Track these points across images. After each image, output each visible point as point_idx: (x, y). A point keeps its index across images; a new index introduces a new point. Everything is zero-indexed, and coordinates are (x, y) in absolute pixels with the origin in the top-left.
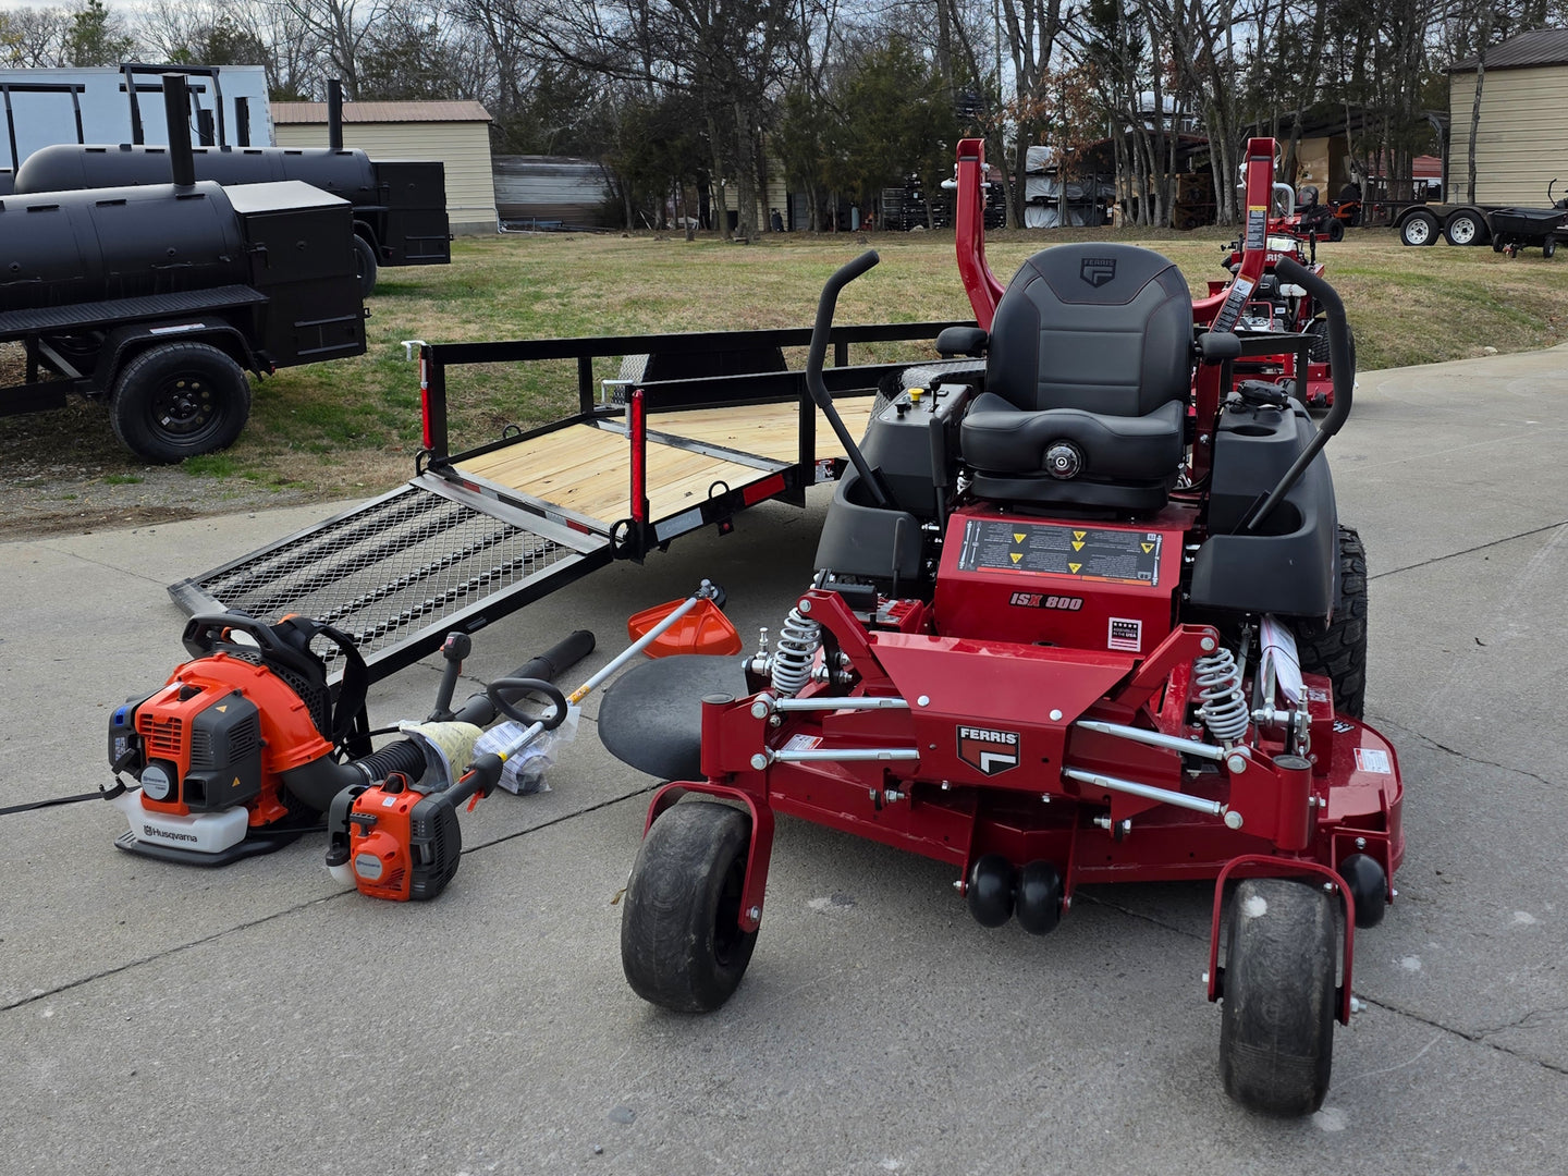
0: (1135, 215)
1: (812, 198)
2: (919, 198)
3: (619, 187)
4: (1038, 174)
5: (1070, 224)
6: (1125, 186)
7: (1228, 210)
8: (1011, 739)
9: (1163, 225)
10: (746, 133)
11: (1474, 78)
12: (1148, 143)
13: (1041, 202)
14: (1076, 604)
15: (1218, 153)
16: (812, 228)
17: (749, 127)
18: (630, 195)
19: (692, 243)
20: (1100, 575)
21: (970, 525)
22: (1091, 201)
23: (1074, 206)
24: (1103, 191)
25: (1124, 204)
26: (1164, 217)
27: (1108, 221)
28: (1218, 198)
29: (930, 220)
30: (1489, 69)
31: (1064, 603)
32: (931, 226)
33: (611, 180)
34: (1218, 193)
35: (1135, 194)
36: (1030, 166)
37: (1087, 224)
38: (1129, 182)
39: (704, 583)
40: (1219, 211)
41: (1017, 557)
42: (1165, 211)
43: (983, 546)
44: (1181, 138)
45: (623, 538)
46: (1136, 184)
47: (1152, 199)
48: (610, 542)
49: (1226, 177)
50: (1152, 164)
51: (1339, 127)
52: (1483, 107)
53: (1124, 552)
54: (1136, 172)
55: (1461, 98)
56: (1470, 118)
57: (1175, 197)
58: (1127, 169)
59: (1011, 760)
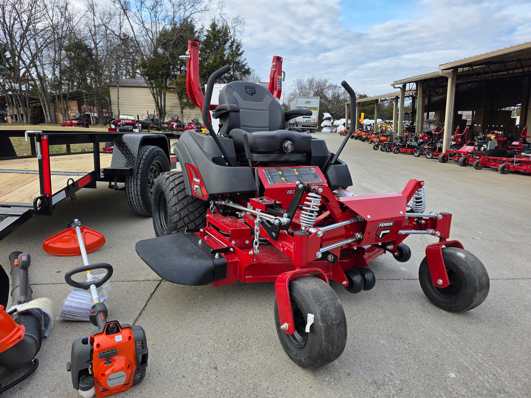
0: (17, 119)
7: (49, 119)
8: (392, 224)
9: (27, 123)
11: (116, 88)
12: (18, 98)
15: (43, 103)
20: (308, 181)
21: (264, 170)
25: (12, 116)
26: (27, 120)
27: (6, 121)
28: (45, 115)
30: (120, 86)
34: (45, 114)
35: (15, 113)
38: (13, 109)
39: (76, 220)
40: (46, 119)
41: (283, 179)
42: (27, 119)
43: (272, 177)
44: (30, 98)
45: (40, 206)
46: (15, 110)
47: (22, 115)
48: (33, 209)
49: (47, 109)
50: (21, 104)
51: (81, 98)
52: (120, 96)
53: (308, 174)
54: (15, 106)
55: (113, 93)
56: (117, 98)
57: (29, 115)
58: (11, 106)
59: (388, 231)
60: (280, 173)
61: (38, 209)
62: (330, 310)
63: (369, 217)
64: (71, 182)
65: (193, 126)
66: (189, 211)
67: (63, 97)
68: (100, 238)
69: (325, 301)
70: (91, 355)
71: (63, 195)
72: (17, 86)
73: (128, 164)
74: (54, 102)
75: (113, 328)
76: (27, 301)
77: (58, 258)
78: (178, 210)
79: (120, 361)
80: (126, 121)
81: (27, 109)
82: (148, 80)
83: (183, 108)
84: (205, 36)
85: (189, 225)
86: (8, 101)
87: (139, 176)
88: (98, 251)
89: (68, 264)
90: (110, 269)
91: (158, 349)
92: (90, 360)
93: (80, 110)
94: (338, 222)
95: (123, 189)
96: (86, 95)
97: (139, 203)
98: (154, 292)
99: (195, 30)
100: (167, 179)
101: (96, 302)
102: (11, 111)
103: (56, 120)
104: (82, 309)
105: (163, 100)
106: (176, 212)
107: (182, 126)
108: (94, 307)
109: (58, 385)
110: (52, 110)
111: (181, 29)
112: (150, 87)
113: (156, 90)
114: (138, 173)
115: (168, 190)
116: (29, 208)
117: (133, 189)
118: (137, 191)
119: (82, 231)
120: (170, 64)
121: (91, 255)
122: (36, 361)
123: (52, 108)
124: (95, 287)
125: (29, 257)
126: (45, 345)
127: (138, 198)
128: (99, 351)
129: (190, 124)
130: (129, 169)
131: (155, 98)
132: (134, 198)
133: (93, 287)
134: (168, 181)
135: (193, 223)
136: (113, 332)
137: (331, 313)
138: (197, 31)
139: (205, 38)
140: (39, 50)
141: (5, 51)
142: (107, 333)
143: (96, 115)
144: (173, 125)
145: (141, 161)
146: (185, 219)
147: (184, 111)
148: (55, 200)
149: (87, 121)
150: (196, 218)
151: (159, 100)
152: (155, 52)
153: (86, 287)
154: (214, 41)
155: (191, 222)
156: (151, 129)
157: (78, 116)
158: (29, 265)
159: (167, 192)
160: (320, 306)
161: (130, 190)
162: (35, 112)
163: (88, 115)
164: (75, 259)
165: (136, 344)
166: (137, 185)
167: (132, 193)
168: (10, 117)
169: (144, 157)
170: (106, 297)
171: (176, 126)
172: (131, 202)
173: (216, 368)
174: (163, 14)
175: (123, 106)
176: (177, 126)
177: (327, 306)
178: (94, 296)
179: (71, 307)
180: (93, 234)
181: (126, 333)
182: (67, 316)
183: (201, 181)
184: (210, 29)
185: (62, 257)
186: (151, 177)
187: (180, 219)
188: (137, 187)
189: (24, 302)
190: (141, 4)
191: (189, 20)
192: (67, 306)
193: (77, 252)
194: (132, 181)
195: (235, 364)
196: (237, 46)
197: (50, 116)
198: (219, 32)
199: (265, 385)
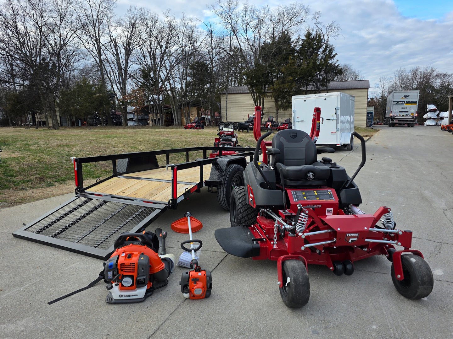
0: (155, 123)
1: (68, 118)
2: (98, 118)
3: (6, 114)
4: (131, 113)
5: (139, 125)
6: (151, 117)
7: (177, 122)
8: (357, 235)
9: (162, 125)
10: (53, 101)
11: (225, 96)
12: (157, 107)
13: (131, 120)
14: (320, 206)
15: (173, 109)
16: (69, 125)
17: (54, 99)
18: (10, 117)
19: (37, 130)
20: (323, 200)
21: (292, 192)
22: (143, 120)
23: (140, 121)
24: (146, 117)
25: (152, 120)
27: (148, 124)
28: (174, 119)
29: (102, 123)
30: (228, 94)
31: (318, 206)
32: (103, 125)
33: (3, 112)
35: (155, 118)
36: (128, 111)
37: (143, 125)
38: (153, 115)
39: (188, 213)
40: (175, 122)
41: (305, 198)
42: (162, 122)
43: (297, 196)
44: (165, 106)
45: (171, 204)
46: (155, 116)
47: (159, 119)
48: (168, 205)
49: (176, 115)
50: (158, 111)
51: (199, 104)
52: (228, 102)
53: (325, 194)
54: (155, 113)
55: (223, 99)
56: (225, 104)
57: (164, 119)
58: (152, 113)
59: (356, 239)
60: (304, 193)
61: (170, 206)
62: (299, 277)
63: (339, 229)
64: (187, 190)
65: (285, 125)
66: (248, 213)
67: (187, 104)
68: (200, 224)
69: (298, 272)
70: (189, 279)
71: (182, 198)
72: (156, 97)
73: (219, 178)
74: (181, 109)
75: (198, 270)
76: (165, 254)
77: (178, 233)
78: (242, 212)
79: (200, 284)
80: (227, 133)
81: (162, 115)
82: (250, 88)
83: (278, 110)
84: (300, 45)
85: (248, 222)
86: (151, 109)
87: (225, 185)
88: (199, 232)
89: (182, 238)
90: (201, 243)
91: (220, 286)
92: (188, 282)
93: (198, 114)
94: (320, 230)
95: (216, 192)
96: (203, 102)
97: (225, 203)
98: (224, 259)
99: (292, 41)
100: (237, 192)
101: (193, 258)
102: (152, 117)
103: (181, 122)
104: (187, 261)
105: (261, 103)
106: (241, 213)
107: (276, 126)
108: (192, 261)
109: (176, 292)
110: (179, 115)
111: (279, 42)
112: (252, 93)
113: (257, 95)
114: (224, 183)
115: (237, 199)
116: (166, 205)
117: (221, 193)
118: (224, 195)
119: (191, 219)
120: (268, 73)
121: (194, 234)
122: (167, 281)
123: (179, 113)
124: (194, 251)
125: (166, 233)
126: (171, 276)
127: (224, 199)
128: (192, 278)
129: (283, 124)
130: (220, 181)
131: (255, 102)
132: (222, 199)
133: (193, 251)
134: (238, 193)
135: (250, 220)
136: (198, 271)
137: (299, 279)
138: (293, 42)
139: (301, 47)
140: (172, 67)
141: (150, 72)
142: (196, 271)
143: (209, 117)
144: (268, 125)
145: (227, 176)
146: (245, 218)
147: (279, 112)
148: (179, 201)
149: (203, 123)
150: (252, 218)
151: (259, 103)
152: (257, 64)
153: (190, 251)
154: (308, 49)
155: (249, 219)
156: (250, 130)
157: (196, 120)
158: (166, 237)
159: (236, 200)
160: (294, 274)
161: (220, 194)
162: (168, 117)
163: (204, 118)
164: (186, 235)
165: (207, 278)
166: (224, 191)
167: (221, 196)
168: (151, 121)
169: (229, 173)
170: (198, 257)
171: (270, 126)
172: (220, 201)
173: (244, 299)
174: (265, 29)
175: (230, 110)
176: (272, 126)
177: (298, 275)
178: (192, 256)
179: (183, 260)
180: (196, 221)
181: (203, 272)
182: (181, 264)
183: (253, 196)
184: (305, 39)
185: (180, 234)
186: (234, 185)
187: (243, 217)
188: (224, 192)
189: (163, 254)
190: (247, 26)
191: (286, 32)
192: (181, 259)
193: (187, 231)
194: (221, 188)
195: (254, 299)
196: (330, 50)
197: (178, 119)
198: (313, 39)
199: (265, 310)
